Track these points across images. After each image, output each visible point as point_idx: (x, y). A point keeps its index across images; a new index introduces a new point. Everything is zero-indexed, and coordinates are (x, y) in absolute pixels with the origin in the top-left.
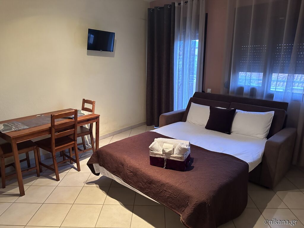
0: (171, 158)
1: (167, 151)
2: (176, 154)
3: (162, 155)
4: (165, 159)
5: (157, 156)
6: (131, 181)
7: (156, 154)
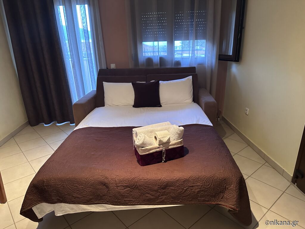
0: (170, 147)
1: (165, 140)
2: (175, 139)
3: (158, 148)
4: (163, 151)
5: (151, 152)
6: (128, 199)
7: (151, 149)
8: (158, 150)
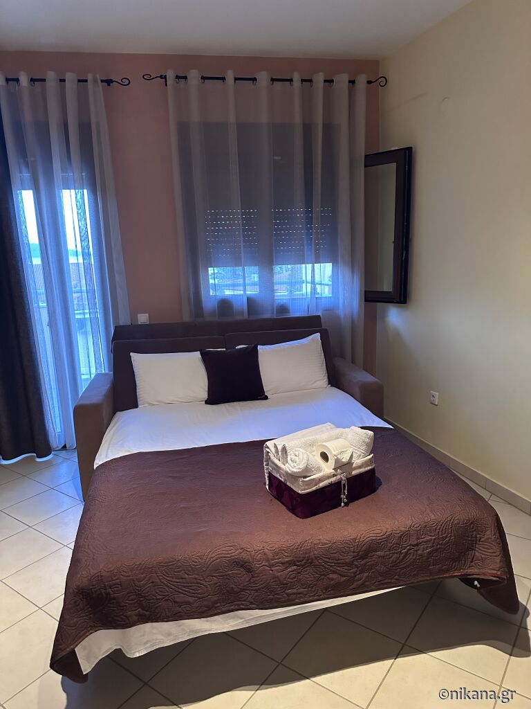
0: (354, 473)
1: (345, 458)
2: (360, 455)
3: (334, 475)
4: (343, 482)
5: (322, 485)
7: (320, 480)
8: (333, 479)
